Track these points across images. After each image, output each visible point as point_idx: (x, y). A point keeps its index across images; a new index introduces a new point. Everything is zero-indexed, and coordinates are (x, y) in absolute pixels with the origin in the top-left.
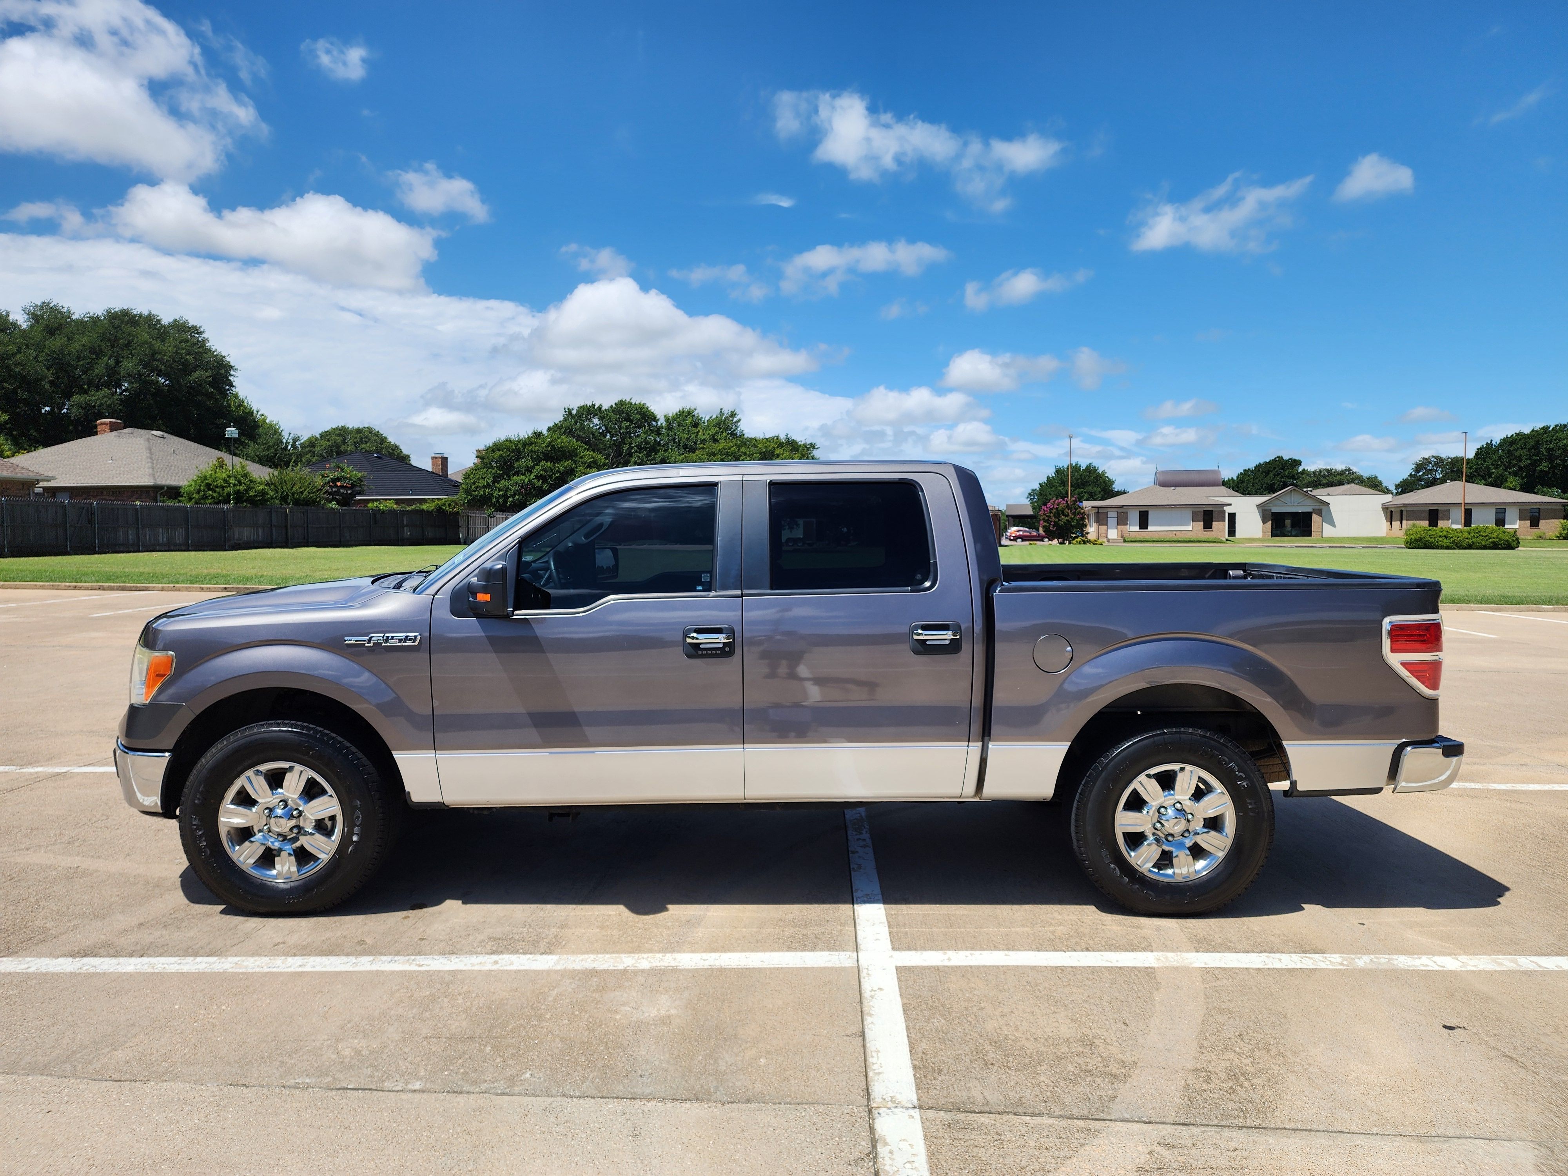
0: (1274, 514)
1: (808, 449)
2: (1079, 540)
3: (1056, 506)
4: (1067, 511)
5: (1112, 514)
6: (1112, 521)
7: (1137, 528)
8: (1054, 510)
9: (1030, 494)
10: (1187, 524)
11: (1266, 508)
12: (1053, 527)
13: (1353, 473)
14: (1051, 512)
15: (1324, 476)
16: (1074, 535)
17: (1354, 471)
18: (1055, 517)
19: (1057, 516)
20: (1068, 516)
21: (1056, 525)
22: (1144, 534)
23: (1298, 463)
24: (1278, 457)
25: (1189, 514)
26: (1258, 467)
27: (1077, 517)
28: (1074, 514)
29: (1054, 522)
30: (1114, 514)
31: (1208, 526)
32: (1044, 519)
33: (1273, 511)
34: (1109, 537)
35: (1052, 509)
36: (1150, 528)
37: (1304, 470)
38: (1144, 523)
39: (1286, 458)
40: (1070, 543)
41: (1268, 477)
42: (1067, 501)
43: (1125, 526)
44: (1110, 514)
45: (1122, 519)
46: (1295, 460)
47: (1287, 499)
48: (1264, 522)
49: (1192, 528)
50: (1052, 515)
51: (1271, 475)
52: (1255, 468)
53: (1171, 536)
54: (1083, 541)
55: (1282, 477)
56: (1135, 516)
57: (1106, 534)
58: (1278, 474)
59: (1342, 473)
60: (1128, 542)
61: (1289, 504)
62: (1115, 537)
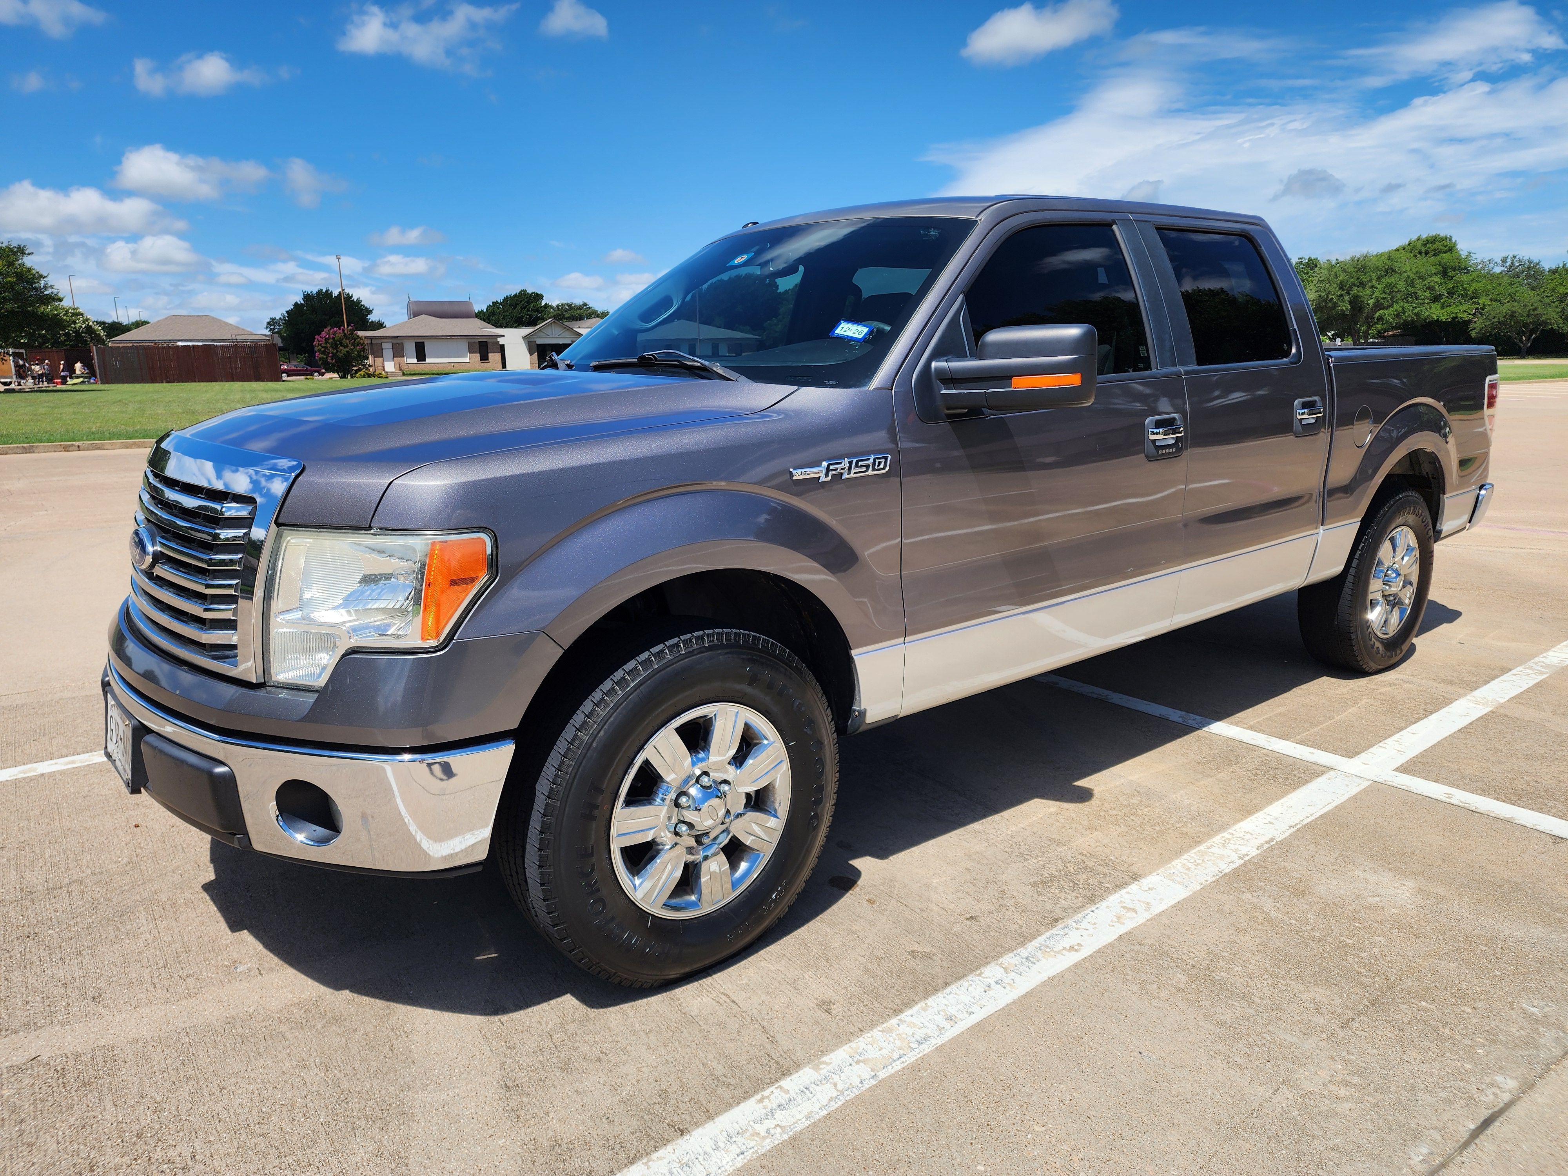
0: (539, 345)
1: (15, 253)
2: (362, 373)
3: (331, 336)
4: (346, 341)
5: (387, 346)
6: (388, 353)
7: (415, 360)
8: (330, 341)
9: (269, 323)
10: (465, 356)
11: (532, 340)
12: (332, 360)
13: (589, 308)
14: (327, 343)
15: (566, 311)
16: (355, 368)
17: (590, 306)
18: (333, 348)
19: (335, 346)
20: (347, 346)
21: (334, 356)
22: (422, 367)
23: (539, 297)
24: (523, 291)
25: (464, 346)
26: (506, 299)
27: (358, 348)
28: (353, 344)
29: (332, 353)
30: (389, 345)
31: (484, 358)
32: (319, 351)
33: (537, 343)
34: (387, 370)
35: (328, 339)
36: (428, 360)
37: (546, 304)
38: (421, 355)
39: (529, 291)
40: (352, 377)
41: (516, 310)
42: (343, 331)
43: (402, 359)
44: (385, 345)
45: (398, 352)
46: (537, 294)
47: (548, 331)
48: (531, 354)
49: (468, 359)
50: (328, 345)
51: (519, 307)
52: (504, 300)
53: (449, 368)
54: (367, 374)
55: (528, 310)
56: (410, 348)
57: (383, 367)
58: (525, 308)
59: (580, 308)
60: (407, 375)
61: (551, 336)
62: (393, 370)
